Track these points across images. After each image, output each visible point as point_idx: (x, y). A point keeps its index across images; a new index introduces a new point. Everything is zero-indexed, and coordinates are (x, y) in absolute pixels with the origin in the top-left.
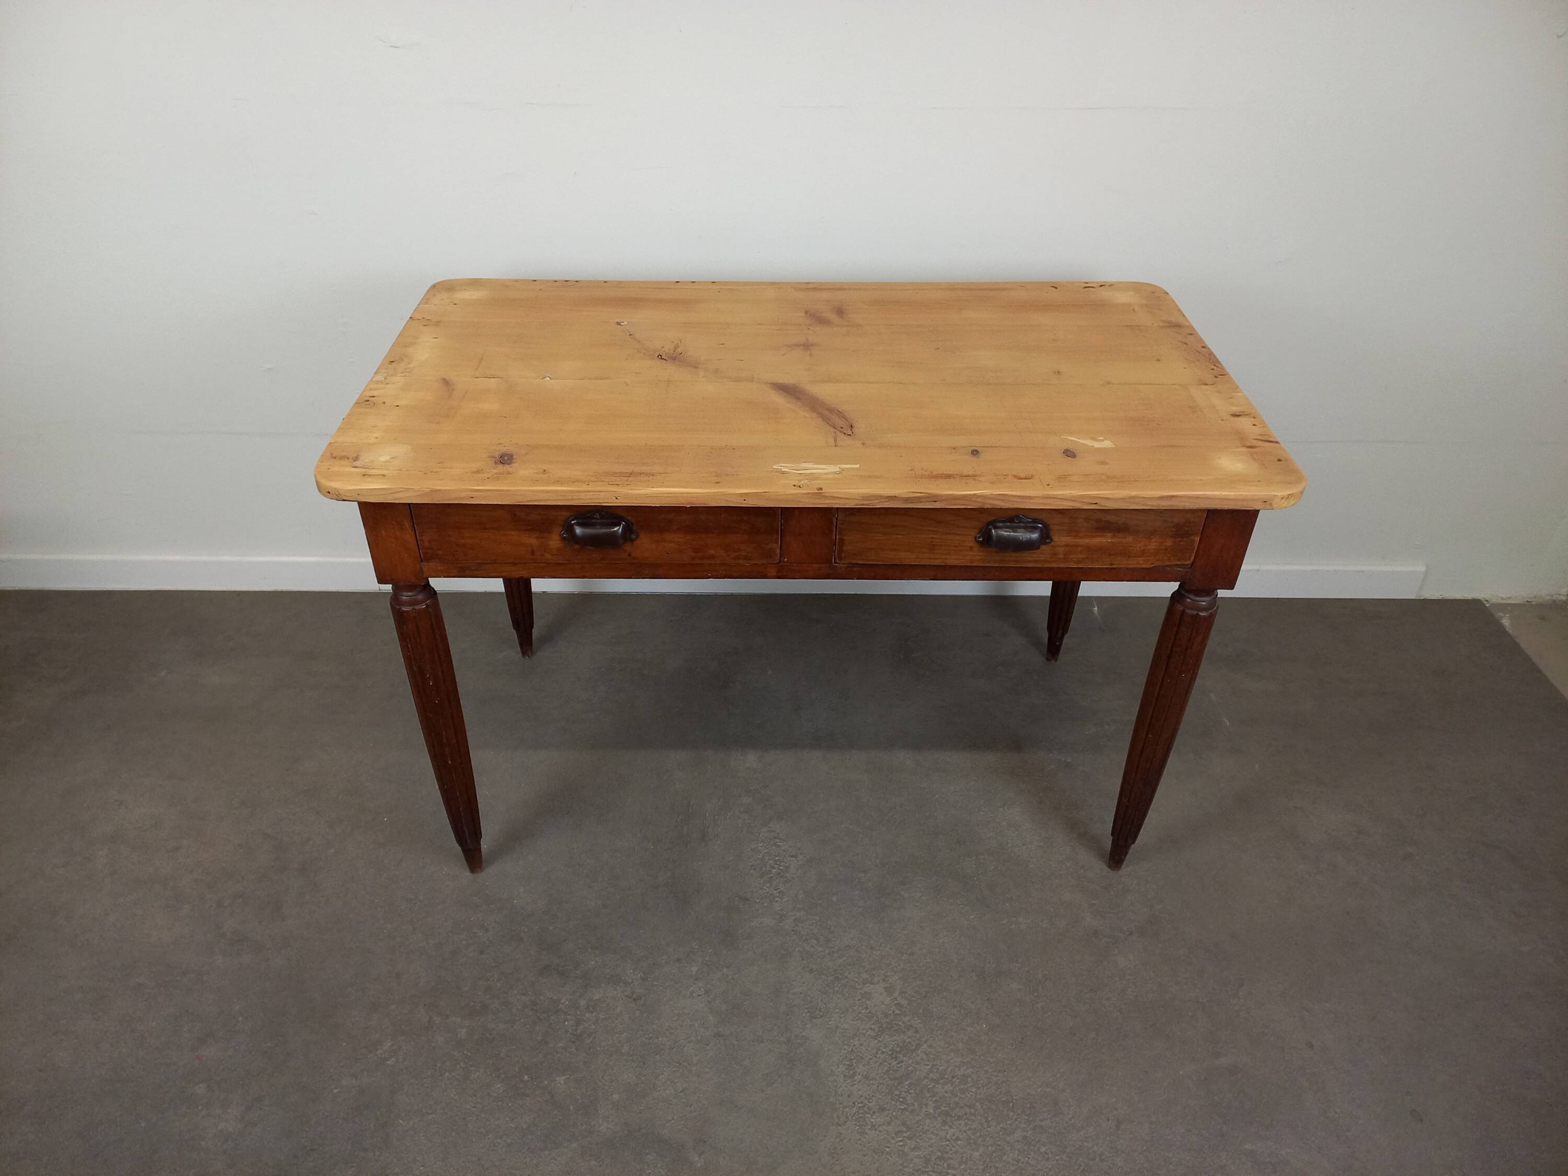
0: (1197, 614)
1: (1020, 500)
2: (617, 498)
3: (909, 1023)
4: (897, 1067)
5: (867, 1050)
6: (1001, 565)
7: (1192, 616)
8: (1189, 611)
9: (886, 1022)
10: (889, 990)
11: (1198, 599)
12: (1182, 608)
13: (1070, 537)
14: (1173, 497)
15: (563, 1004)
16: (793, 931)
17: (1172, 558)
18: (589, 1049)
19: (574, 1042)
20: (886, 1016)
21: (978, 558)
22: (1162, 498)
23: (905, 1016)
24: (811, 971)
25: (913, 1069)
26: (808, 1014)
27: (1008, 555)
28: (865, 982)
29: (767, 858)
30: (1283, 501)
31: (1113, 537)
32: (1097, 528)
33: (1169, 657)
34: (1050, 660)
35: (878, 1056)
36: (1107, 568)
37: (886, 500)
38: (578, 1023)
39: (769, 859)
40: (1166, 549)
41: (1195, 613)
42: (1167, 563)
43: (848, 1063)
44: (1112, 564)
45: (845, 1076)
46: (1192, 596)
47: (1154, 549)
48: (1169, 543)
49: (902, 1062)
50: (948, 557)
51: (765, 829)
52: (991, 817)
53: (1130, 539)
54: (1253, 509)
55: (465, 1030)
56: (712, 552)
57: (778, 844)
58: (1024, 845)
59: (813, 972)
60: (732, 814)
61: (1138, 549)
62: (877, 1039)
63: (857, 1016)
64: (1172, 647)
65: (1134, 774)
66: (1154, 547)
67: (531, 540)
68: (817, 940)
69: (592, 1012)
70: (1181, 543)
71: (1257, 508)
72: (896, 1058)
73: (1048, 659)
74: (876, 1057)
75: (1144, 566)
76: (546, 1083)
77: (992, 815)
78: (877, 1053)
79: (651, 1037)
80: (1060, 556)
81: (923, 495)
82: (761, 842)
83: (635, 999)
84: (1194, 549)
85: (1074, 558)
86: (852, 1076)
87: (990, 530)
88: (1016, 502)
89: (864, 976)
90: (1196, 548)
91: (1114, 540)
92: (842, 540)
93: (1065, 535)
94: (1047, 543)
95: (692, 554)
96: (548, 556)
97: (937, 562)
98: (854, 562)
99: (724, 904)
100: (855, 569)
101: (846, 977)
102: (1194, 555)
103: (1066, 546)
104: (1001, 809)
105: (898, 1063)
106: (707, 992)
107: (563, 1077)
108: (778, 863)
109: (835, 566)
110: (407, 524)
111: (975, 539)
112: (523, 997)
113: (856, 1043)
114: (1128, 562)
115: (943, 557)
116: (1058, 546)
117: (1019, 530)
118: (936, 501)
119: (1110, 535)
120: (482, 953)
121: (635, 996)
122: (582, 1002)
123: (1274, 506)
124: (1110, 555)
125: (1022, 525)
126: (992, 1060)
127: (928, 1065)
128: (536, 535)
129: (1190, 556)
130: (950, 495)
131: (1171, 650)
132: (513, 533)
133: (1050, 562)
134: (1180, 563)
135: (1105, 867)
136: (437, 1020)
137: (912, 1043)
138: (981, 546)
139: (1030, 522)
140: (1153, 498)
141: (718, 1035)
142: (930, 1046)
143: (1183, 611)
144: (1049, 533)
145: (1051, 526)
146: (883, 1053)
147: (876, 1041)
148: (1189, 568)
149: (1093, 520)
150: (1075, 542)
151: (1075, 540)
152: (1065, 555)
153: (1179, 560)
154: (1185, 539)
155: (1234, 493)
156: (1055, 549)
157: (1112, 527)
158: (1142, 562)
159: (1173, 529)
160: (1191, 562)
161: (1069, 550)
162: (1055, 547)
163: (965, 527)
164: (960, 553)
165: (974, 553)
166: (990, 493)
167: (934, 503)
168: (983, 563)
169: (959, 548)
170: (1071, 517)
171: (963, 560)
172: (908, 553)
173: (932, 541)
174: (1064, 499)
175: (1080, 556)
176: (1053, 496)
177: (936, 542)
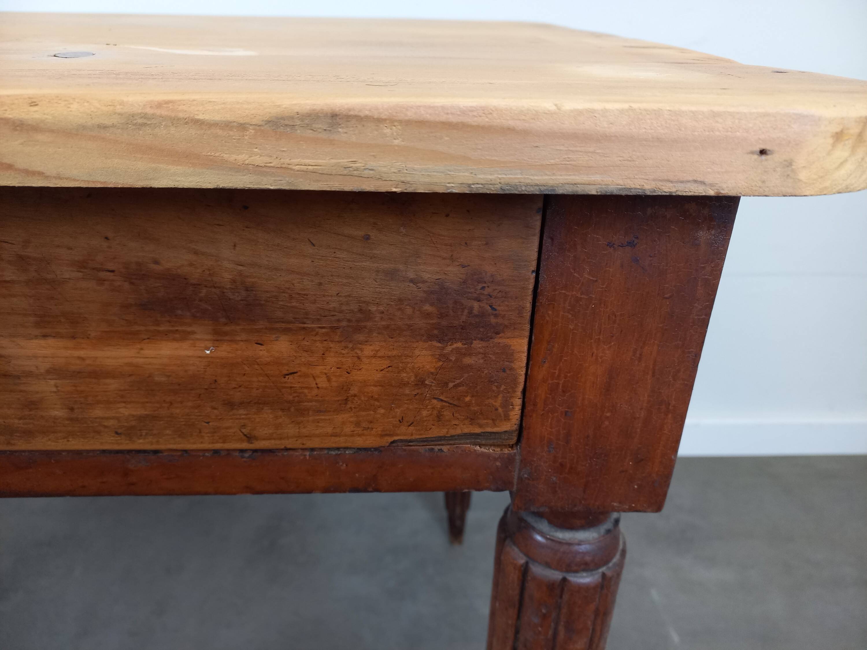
0: (564, 580)
11: (563, 536)
12: (522, 560)
13: (51, 341)
17: (447, 414)
32: (144, 306)
36: (242, 451)
40: (420, 383)
41: (556, 575)
44: (249, 438)
61: (322, 382)
66: (378, 376)
70: (468, 360)
75: (359, 442)
84: (515, 381)
85: (108, 418)
93: (37, 332)
102: (518, 402)
114: (304, 431)
116: (29, 374)
124: (230, 405)
129: (507, 405)
133: (28, 434)
143: (527, 568)
148: (512, 447)
149: (113, 271)
150: (83, 359)
151: (82, 353)
152: (72, 409)
153: (472, 420)
154: (477, 344)
155: (626, 106)
156: (22, 388)
157: (200, 301)
158: (348, 429)
159: (427, 308)
160: (515, 427)
161: (74, 388)
162: (18, 377)
170: (21, 258)
175: (125, 411)
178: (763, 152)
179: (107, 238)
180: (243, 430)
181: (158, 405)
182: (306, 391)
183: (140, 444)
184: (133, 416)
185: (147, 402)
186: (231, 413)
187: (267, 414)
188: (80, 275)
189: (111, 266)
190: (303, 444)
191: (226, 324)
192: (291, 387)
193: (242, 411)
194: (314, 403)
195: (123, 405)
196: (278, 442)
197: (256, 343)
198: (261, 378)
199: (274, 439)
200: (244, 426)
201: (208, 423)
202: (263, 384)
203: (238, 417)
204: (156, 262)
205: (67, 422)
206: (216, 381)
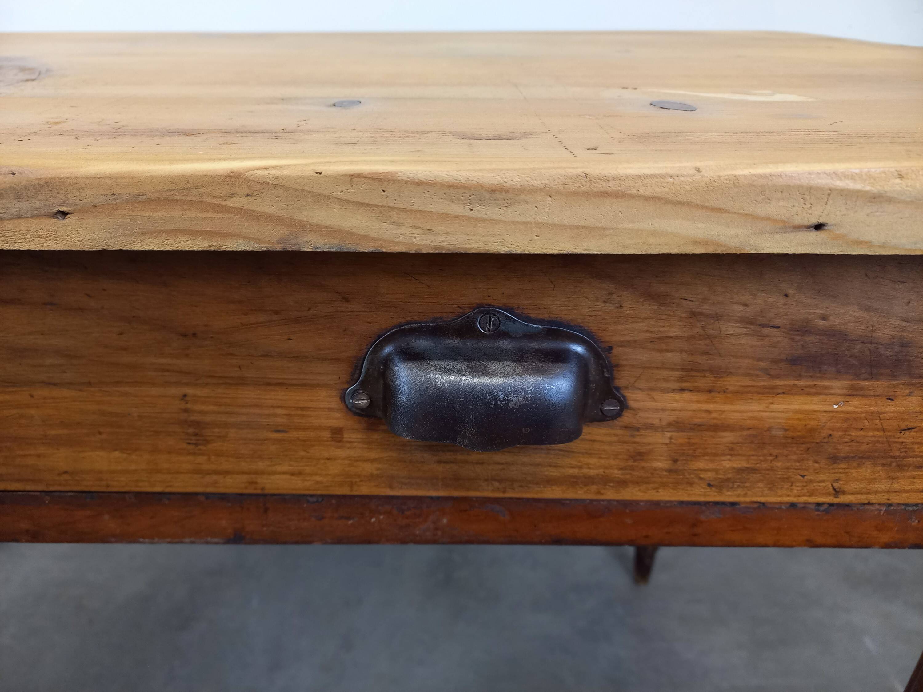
1: (457, 209)
6: (456, 494)
13: (686, 395)
21: (369, 468)
32: (794, 361)
36: (820, 504)
44: (837, 492)
50: (261, 465)
85: (706, 470)
87: (387, 362)
88: (444, 217)
93: (677, 385)
111: (343, 398)
114: (896, 486)
115: (244, 465)
116: (651, 427)
117: (493, 366)
118: (64, 214)
124: (834, 459)
125: (507, 344)
133: (622, 483)
138: (371, 428)
139: (530, 336)
145: (615, 351)
149: (778, 327)
150: (709, 412)
151: (711, 407)
152: (675, 461)
156: (637, 439)
157: (851, 356)
161: (687, 440)
162: (638, 429)
163: (297, 357)
164: (302, 453)
165: (351, 453)
166: (309, 171)
167: (60, 222)
168: (391, 487)
169: (294, 434)
170: (694, 314)
171: (318, 478)
172: (117, 454)
173: (186, 411)
174: (668, 202)
175: (727, 463)
176: (613, 186)
177: (201, 412)
179: (786, 295)
180: (835, 485)
181: (761, 458)
182: (916, 446)
183: (728, 496)
184: (734, 468)
185: (753, 455)
186: (831, 467)
187: (866, 471)
188: (744, 331)
189: (777, 322)
190: (889, 500)
191: (866, 379)
192: (903, 443)
193: (843, 466)
194: (919, 459)
195: (729, 457)
196: (864, 497)
197: (887, 399)
198: (876, 433)
199: (862, 494)
200: (837, 480)
201: (803, 476)
202: (876, 439)
203: (837, 471)
204: (824, 318)
205: (665, 473)
206: (830, 435)
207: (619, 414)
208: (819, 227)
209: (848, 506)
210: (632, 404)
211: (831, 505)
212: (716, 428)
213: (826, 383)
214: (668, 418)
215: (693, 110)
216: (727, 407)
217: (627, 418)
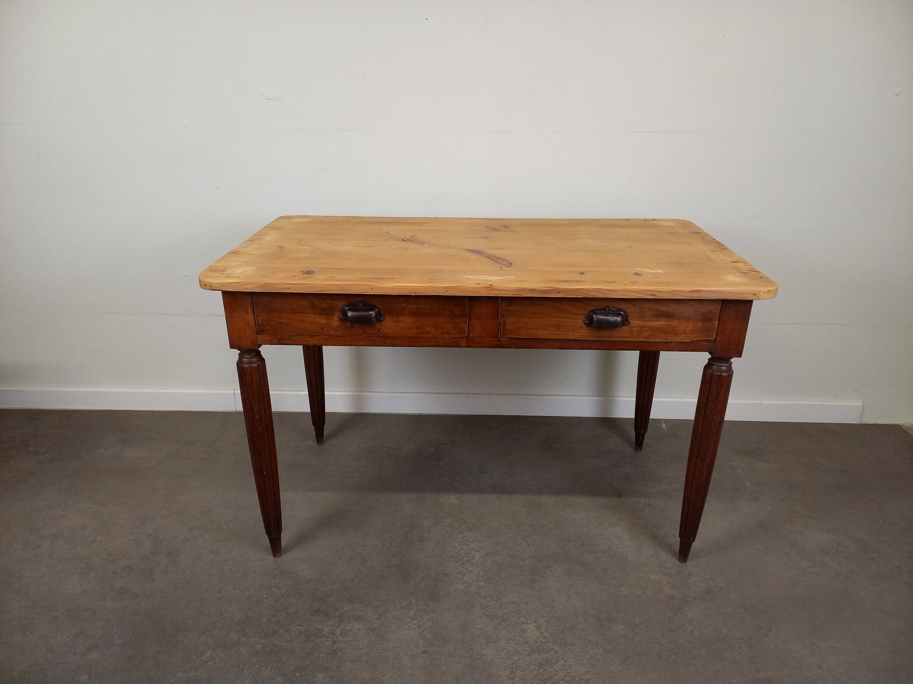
0: (721, 374)
1: (609, 292)
2: (372, 289)
3: (551, 647)
4: (544, 673)
5: (523, 662)
6: (600, 339)
7: (718, 375)
8: (715, 373)
9: (536, 647)
10: (538, 628)
11: (720, 365)
12: (711, 372)
13: (640, 321)
14: (699, 291)
15: (325, 632)
16: (476, 593)
17: (702, 335)
18: (341, 658)
19: (330, 654)
20: (536, 643)
21: (586, 334)
22: (693, 291)
23: (549, 643)
24: (487, 616)
25: (554, 674)
26: (485, 641)
27: (604, 332)
28: (523, 623)
29: (461, 551)
30: (765, 294)
31: (667, 321)
32: (656, 315)
33: (706, 406)
34: (637, 450)
35: (531, 666)
36: (664, 342)
37: (529, 292)
38: (334, 643)
39: (462, 552)
40: (698, 330)
41: (719, 374)
42: (700, 339)
43: (511, 670)
44: (666, 339)
45: (509, 678)
46: (717, 364)
47: (691, 330)
48: (700, 325)
49: (546, 670)
50: (568, 333)
51: (460, 536)
52: (603, 532)
53: (676, 323)
54: (748, 299)
55: (260, 646)
56: (428, 329)
57: (468, 544)
58: (624, 548)
59: (489, 616)
60: (440, 527)
61: (681, 329)
62: (530, 656)
63: (517, 643)
64: (707, 398)
65: (690, 489)
66: (691, 328)
67: (321, 320)
68: (492, 598)
69: (344, 637)
70: (707, 326)
71: (751, 299)
72: (542, 668)
73: (636, 450)
74: (529, 667)
75: (686, 341)
76: (310, 678)
77: (603, 531)
78: (530, 664)
79: (381, 652)
80: (635, 334)
81: (551, 288)
82: (458, 543)
83: (372, 629)
86: (514, 678)
87: (592, 315)
88: (607, 293)
89: (522, 619)
90: (716, 330)
91: (667, 323)
92: (504, 322)
93: (638, 319)
94: (626, 325)
95: (416, 330)
96: (331, 331)
97: (562, 337)
98: (512, 336)
99: (432, 577)
100: (513, 341)
101: (510, 620)
102: (715, 333)
103: (638, 326)
104: (609, 528)
105: (544, 671)
106: (419, 627)
107: (322, 675)
108: (468, 555)
109: (501, 340)
110: (250, 310)
111: (584, 321)
112: (300, 628)
113: (516, 658)
114: (676, 338)
115: (565, 333)
116: (633, 327)
117: (609, 315)
118: (559, 293)
119: (664, 320)
120: (276, 602)
121: (372, 628)
122: (338, 631)
123: (760, 297)
124: (665, 333)
125: (611, 312)
126: (606, 670)
127: (564, 672)
128: (324, 317)
129: (713, 334)
130: (567, 288)
131: (707, 400)
132: (311, 315)
133: (629, 337)
134: (707, 339)
135: (676, 561)
136: (243, 639)
137: (553, 659)
138: (587, 327)
139: (615, 311)
140: (687, 291)
141: (425, 652)
142: (565, 661)
143: (712, 373)
144: (628, 318)
145: (628, 314)
146: (534, 664)
147: (529, 657)
148: (713, 343)
149: (653, 310)
150: (643, 324)
151: (643, 323)
152: (638, 333)
153: (707, 337)
154: (709, 323)
155: (736, 289)
156: (632, 329)
157: (665, 315)
158: (684, 338)
159: (702, 316)
160: (714, 339)
161: (640, 329)
163: (577, 314)
164: (575, 331)
165: (583, 331)
166: (591, 288)
167: (558, 294)
168: (589, 338)
169: (575, 328)
170: (640, 308)
171: (577, 336)
172: (544, 331)
173: (558, 323)
174: (635, 292)
175: (647, 333)
176: (628, 290)
177: (560, 323)
178: (755, 294)
182: (678, 331)
185: (651, 332)
187: (670, 335)
188: (648, 310)
191: (668, 319)
192: (676, 330)
194: (679, 333)
197: (672, 322)
198: (671, 328)
199: (671, 340)
200: (666, 337)
201: (660, 336)
206: (664, 329)
207: (628, 324)
208: (654, 295)
209: (668, 342)
210: (631, 322)
211: (666, 342)
212: (645, 327)
213: (662, 319)
214: (637, 325)
215: (640, 275)
216: (646, 323)
217: (630, 325)
